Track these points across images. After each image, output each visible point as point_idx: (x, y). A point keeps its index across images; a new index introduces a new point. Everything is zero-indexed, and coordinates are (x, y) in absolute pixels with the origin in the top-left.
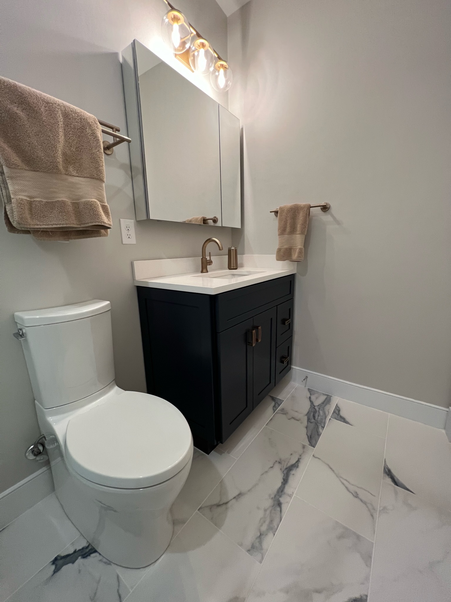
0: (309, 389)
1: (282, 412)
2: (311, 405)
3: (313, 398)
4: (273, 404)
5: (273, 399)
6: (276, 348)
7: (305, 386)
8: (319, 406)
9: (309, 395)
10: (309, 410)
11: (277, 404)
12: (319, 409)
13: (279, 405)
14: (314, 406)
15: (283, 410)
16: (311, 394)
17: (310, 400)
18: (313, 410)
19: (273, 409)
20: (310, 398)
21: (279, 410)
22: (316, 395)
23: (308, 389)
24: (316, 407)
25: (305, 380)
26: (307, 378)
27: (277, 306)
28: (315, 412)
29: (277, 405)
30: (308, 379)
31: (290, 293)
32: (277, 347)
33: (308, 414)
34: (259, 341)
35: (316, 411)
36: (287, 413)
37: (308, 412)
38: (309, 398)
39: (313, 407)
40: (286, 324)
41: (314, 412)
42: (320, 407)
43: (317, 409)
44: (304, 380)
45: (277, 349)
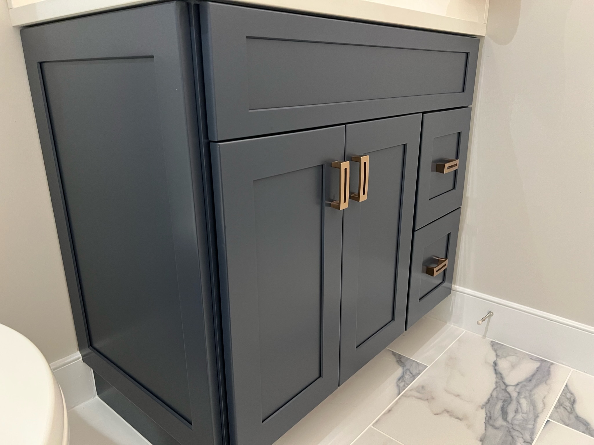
0: (493, 344)
1: (418, 395)
2: (496, 383)
3: (504, 365)
4: (399, 371)
5: (400, 360)
6: (414, 231)
7: (484, 336)
8: (519, 387)
9: (492, 358)
10: (491, 395)
11: (408, 373)
12: (519, 393)
13: (414, 377)
14: (507, 386)
15: (422, 388)
16: (497, 356)
17: (495, 370)
18: (502, 395)
19: (398, 386)
20: (495, 364)
21: (411, 390)
22: (511, 359)
23: (492, 342)
24: (510, 389)
25: (487, 320)
26: (491, 315)
27: (423, 113)
28: (507, 400)
29: (407, 377)
30: (492, 318)
31: (463, 90)
33: (489, 403)
34: (363, 198)
35: (511, 397)
36: (433, 398)
37: (489, 400)
38: (492, 364)
39: (503, 387)
40: (446, 171)
41: (504, 401)
42: (521, 387)
43: (514, 395)
44: (483, 320)
45: (416, 233)
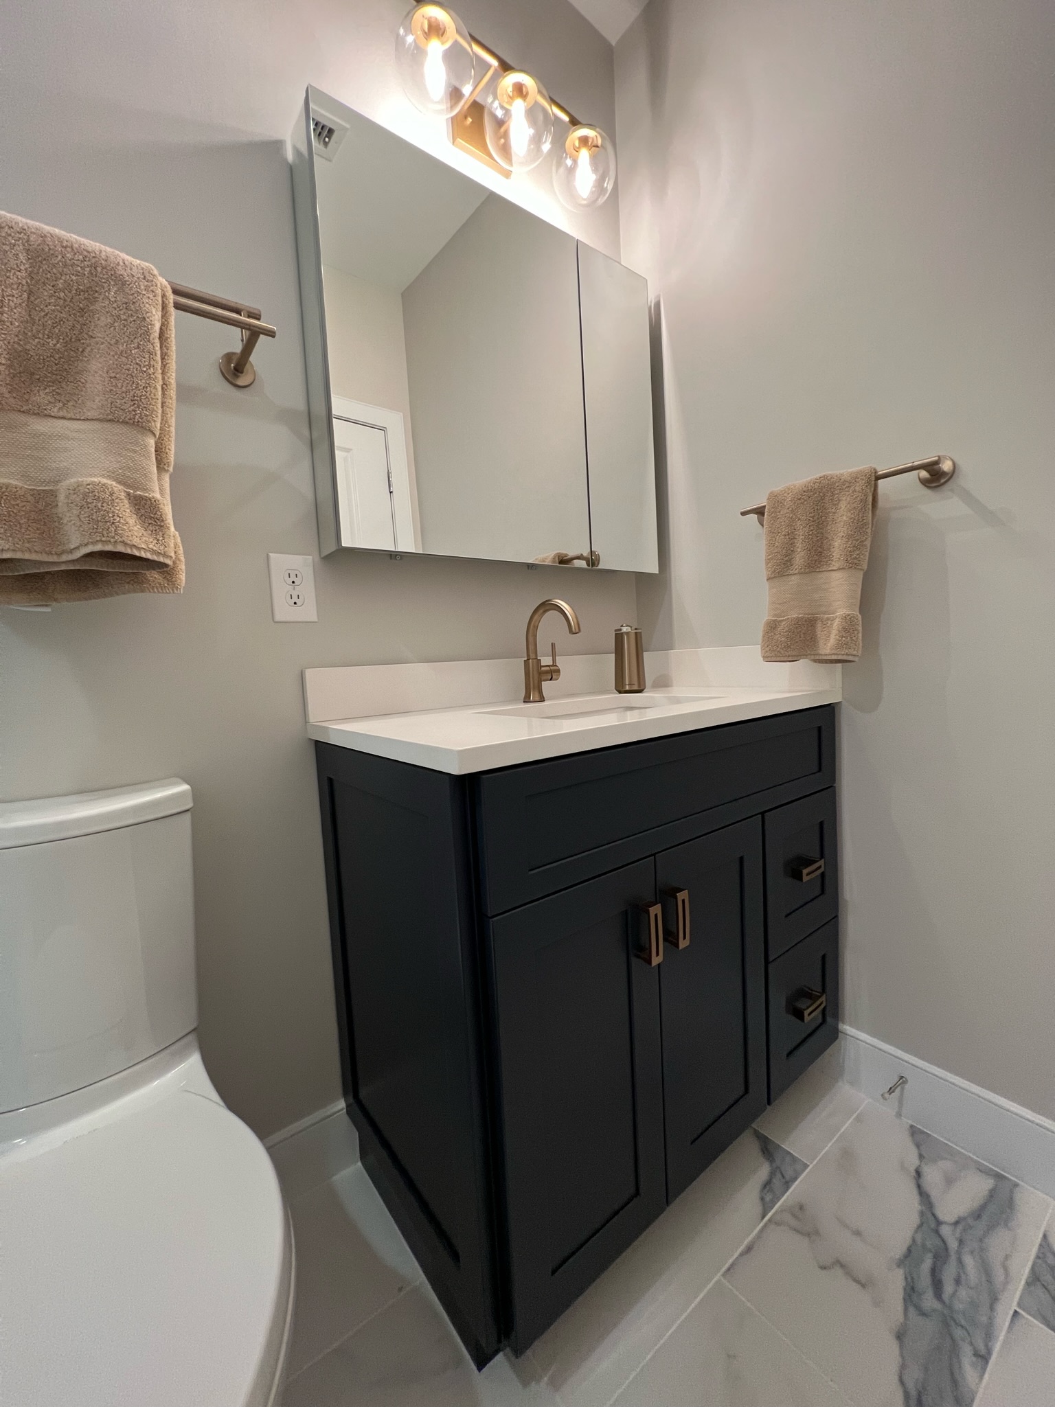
0: (914, 1131)
1: (793, 1222)
2: (922, 1214)
3: (933, 1176)
4: (764, 1171)
5: (768, 1149)
6: (767, 962)
7: (899, 1115)
8: (960, 1227)
9: (913, 1160)
10: (914, 1240)
11: (779, 1176)
12: (961, 1242)
13: (787, 1185)
14: (939, 1223)
15: (799, 1209)
16: (921, 1156)
17: (919, 1186)
18: (932, 1242)
19: (762, 1199)
20: (918, 1173)
21: (782, 1210)
22: (946, 1165)
23: (912, 1126)
24: (945, 1231)
25: (898, 1090)
26: (905, 1082)
27: (763, 814)
28: (941, 1256)
29: (777, 1182)
30: (907, 1086)
31: (820, 770)
32: (771, 959)
33: (909, 1257)
34: (683, 944)
35: (947, 1249)
36: (817, 1233)
37: (909, 1250)
38: (913, 1173)
39: (933, 1225)
40: (805, 879)
41: (936, 1257)
42: (964, 1230)
43: (953, 1244)
44: (891, 1091)
45: (771, 967)
